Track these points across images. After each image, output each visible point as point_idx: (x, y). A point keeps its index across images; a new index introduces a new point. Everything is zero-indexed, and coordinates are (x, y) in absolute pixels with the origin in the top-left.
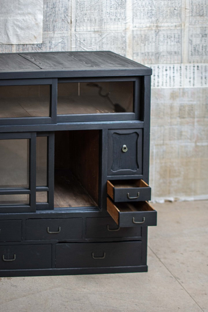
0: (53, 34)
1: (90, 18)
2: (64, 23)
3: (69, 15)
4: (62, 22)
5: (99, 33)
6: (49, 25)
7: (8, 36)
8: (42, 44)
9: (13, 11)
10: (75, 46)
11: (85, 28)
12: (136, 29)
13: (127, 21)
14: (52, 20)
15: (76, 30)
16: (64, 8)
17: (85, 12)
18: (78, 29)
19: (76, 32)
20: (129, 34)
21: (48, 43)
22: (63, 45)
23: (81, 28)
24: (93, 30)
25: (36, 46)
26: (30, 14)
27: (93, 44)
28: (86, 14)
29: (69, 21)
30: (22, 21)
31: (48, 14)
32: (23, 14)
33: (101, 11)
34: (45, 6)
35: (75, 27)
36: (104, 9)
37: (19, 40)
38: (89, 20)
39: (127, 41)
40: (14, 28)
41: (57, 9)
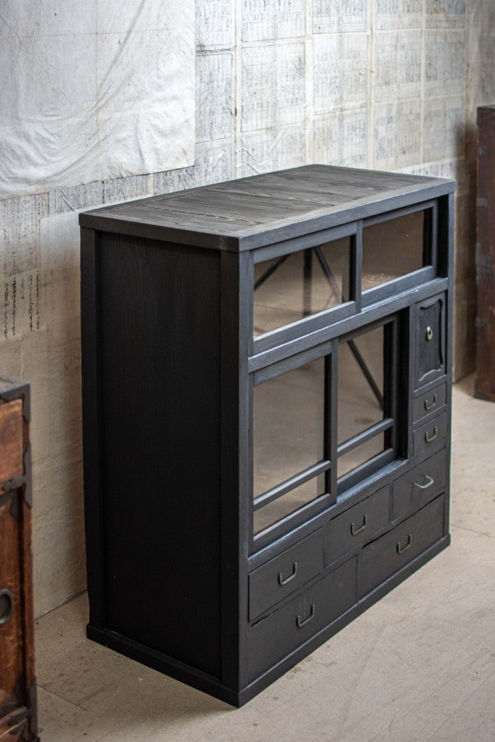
0: (209, 143)
1: (260, 102)
2: (225, 115)
3: (233, 97)
4: (222, 113)
5: (272, 132)
6: (205, 121)
7: (141, 155)
8: (194, 166)
9: (148, 94)
10: (241, 165)
11: (254, 123)
12: (317, 117)
13: (307, 103)
14: (207, 109)
15: (243, 130)
16: (225, 83)
17: (254, 88)
18: (244, 125)
19: (243, 134)
20: (309, 127)
21: (203, 163)
22: (224, 164)
23: (249, 124)
24: (264, 126)
25: (185, 173)
26: (175, 98)
27: (265, 156)
28: (255, 93)
29: (233, 112)
30: (163, 115)
31: (203, 98)
32: (163, 100)
33: (274, 84)
34: (198, 79)
35: (241, 123)
36: (278, 81)
37: (160, 163)
38: (260, 105)
39: (307, 144)
40: (151, 134)
41: (215, 84)
